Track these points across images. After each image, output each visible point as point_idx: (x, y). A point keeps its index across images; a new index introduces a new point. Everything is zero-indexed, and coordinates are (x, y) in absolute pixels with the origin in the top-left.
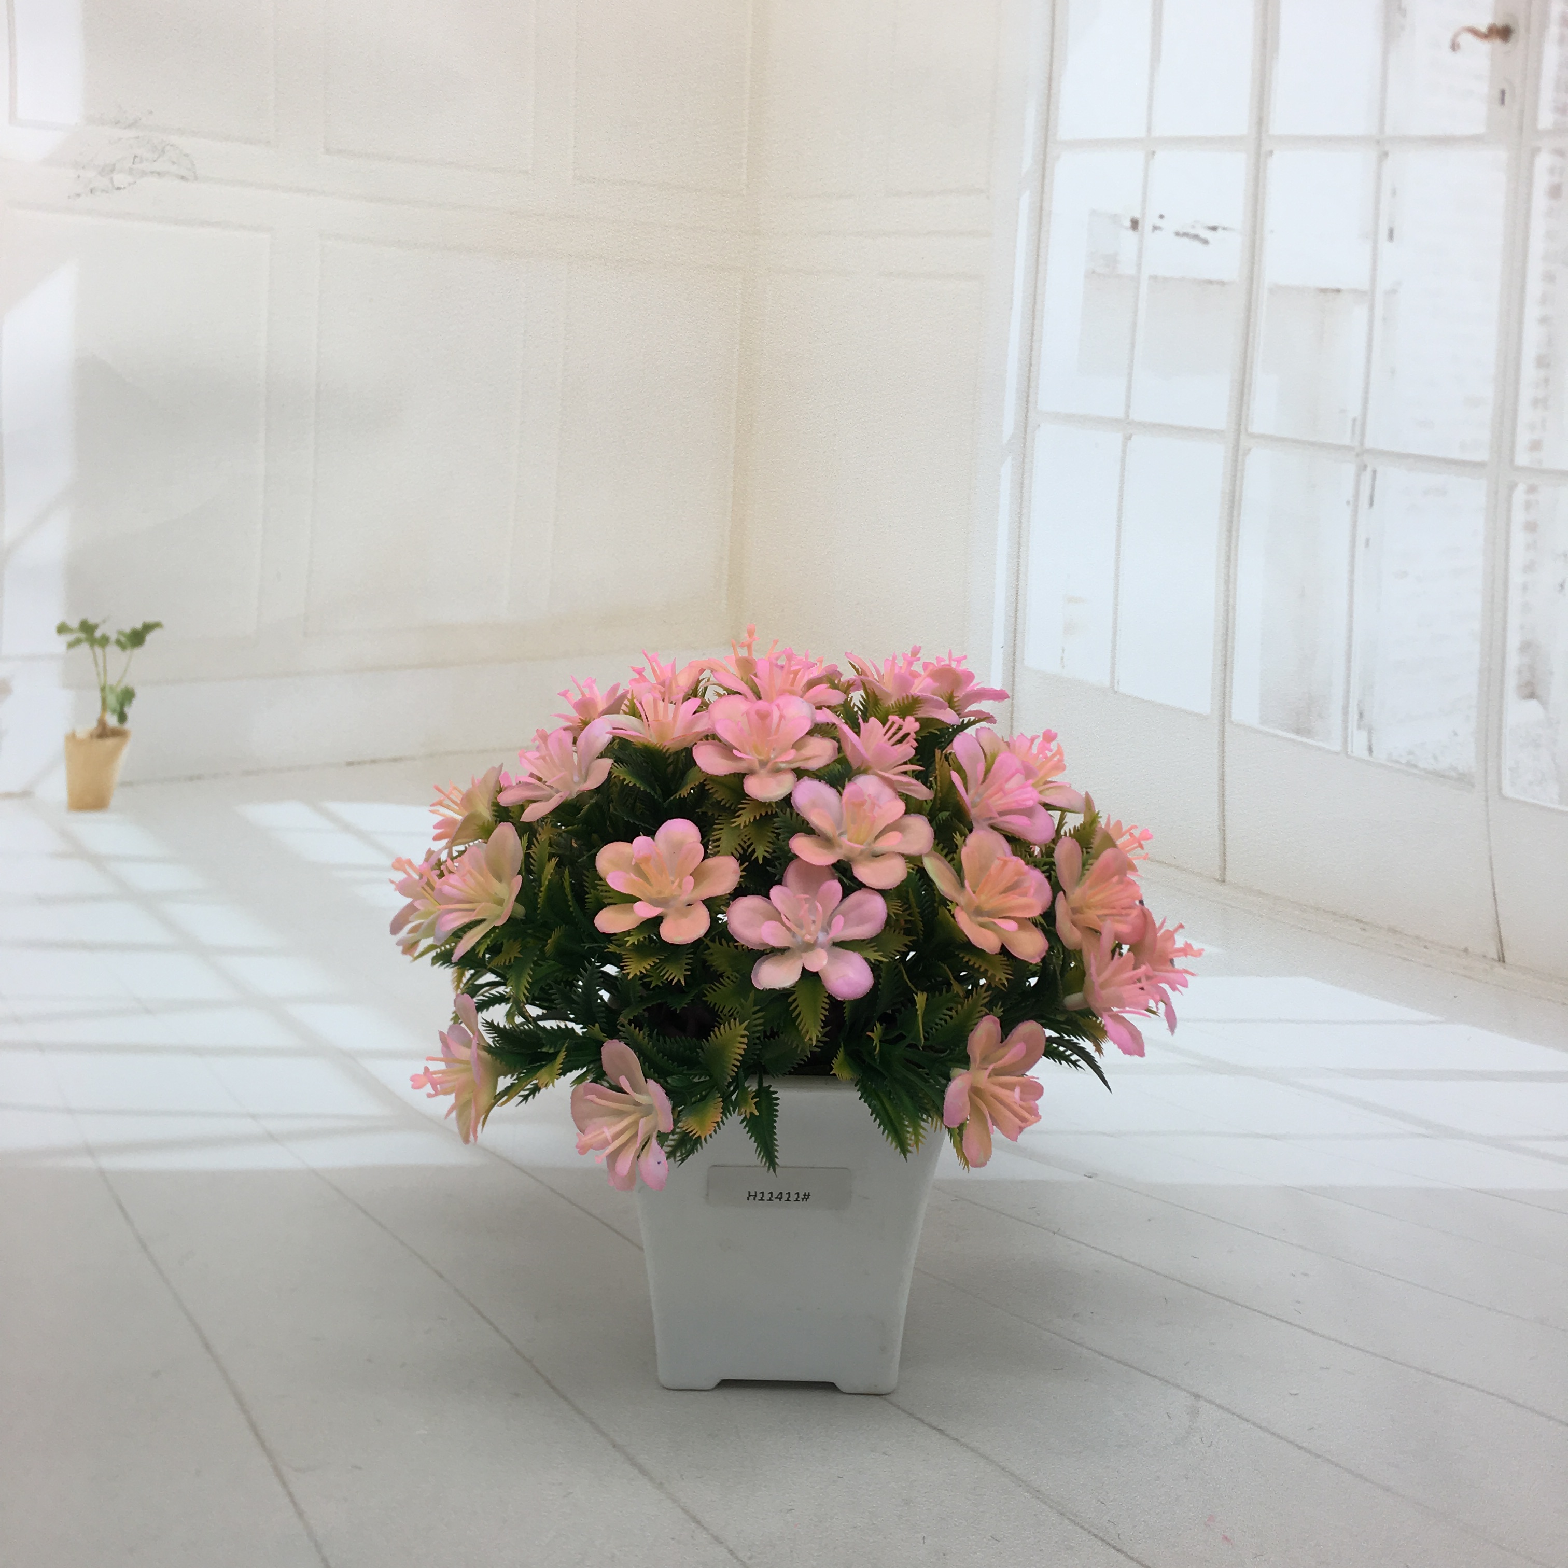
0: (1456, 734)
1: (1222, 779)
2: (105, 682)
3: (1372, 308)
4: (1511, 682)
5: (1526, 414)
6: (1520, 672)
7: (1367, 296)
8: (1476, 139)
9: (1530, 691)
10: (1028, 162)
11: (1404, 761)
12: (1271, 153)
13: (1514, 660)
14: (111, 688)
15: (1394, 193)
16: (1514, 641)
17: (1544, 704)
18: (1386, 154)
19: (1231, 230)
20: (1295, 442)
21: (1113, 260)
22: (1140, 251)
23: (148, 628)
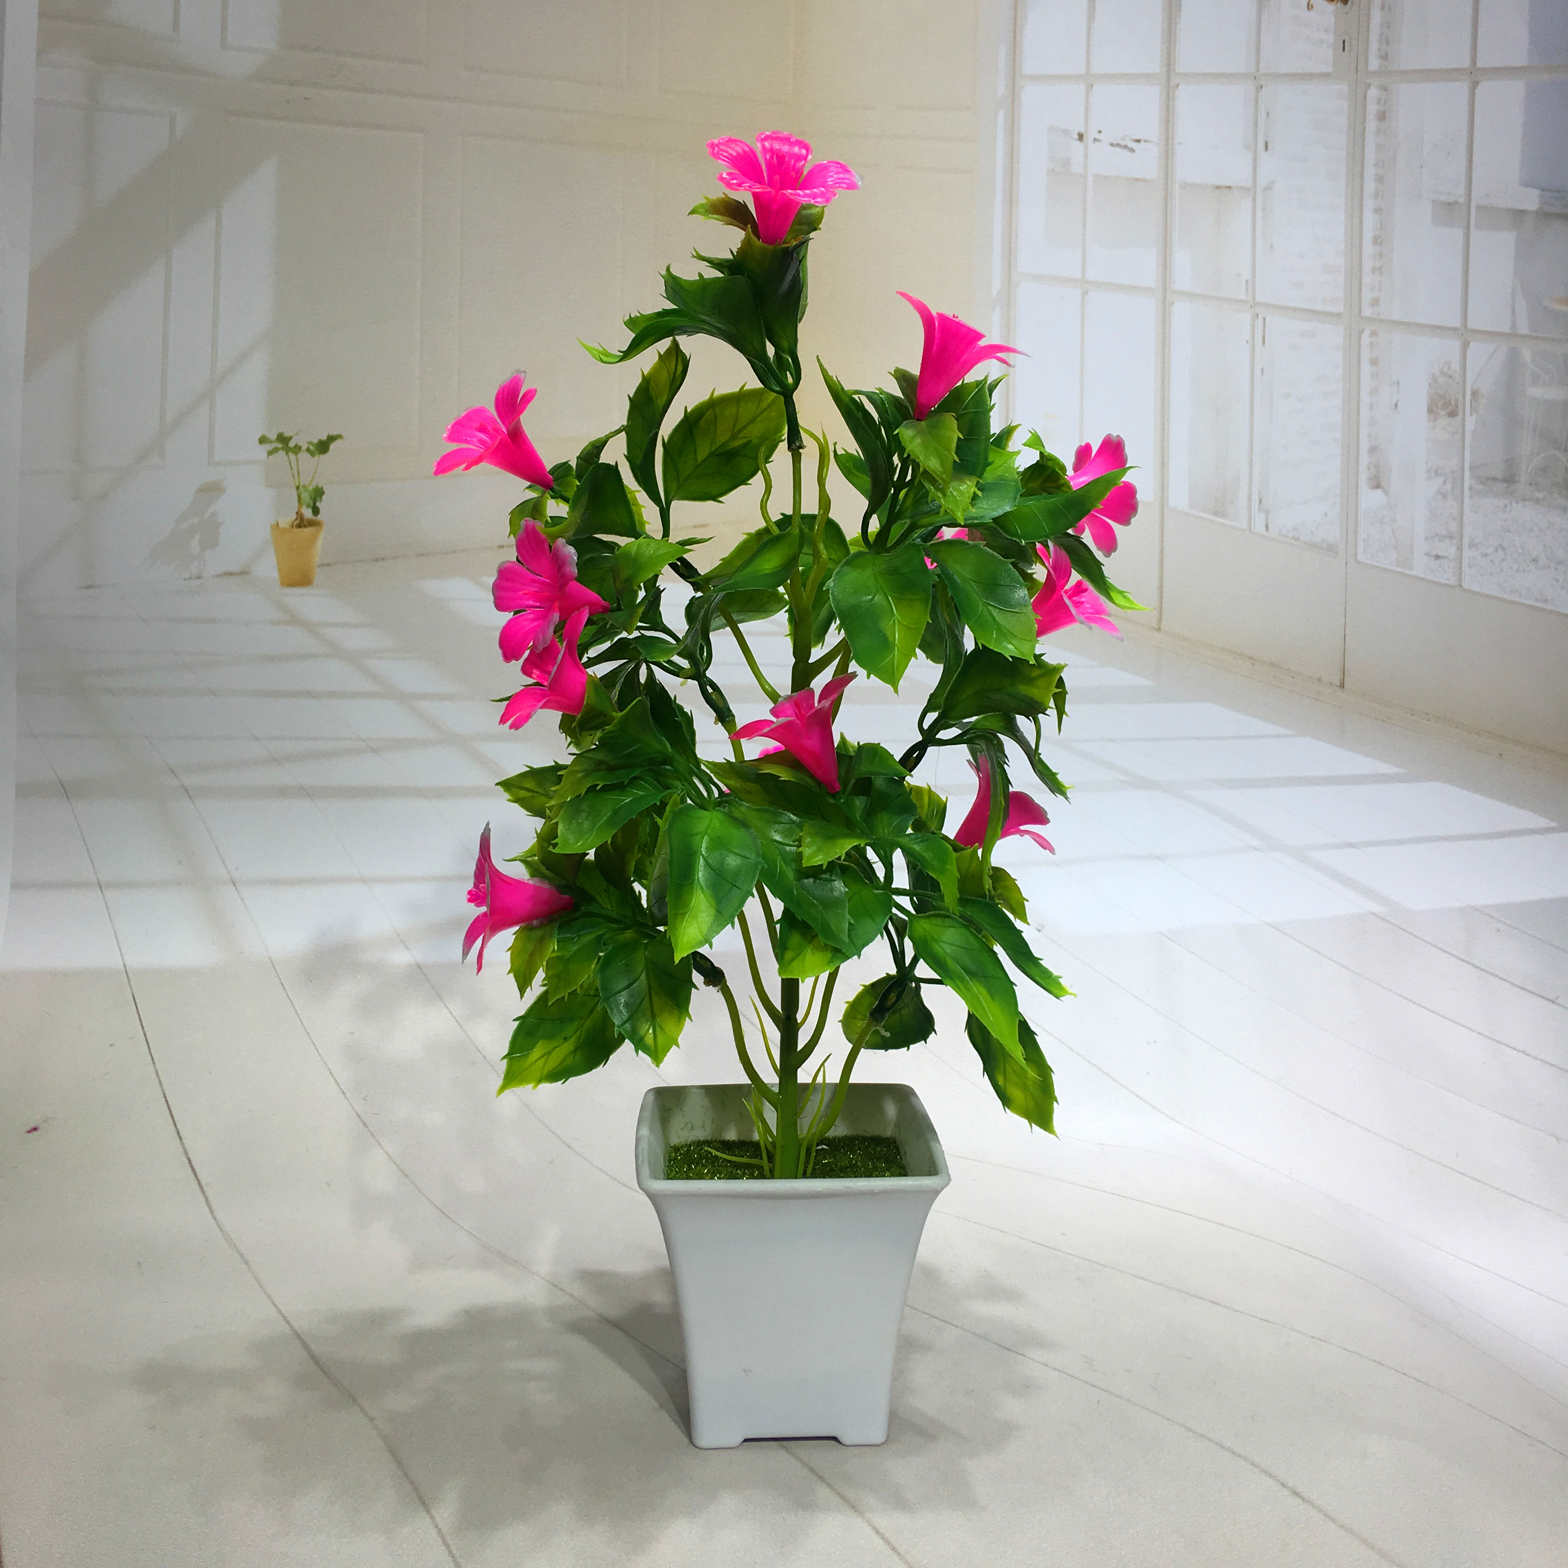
0: (1326, 515)
1: (1162, 551)
2: (299, 483)
3: (1254, 200)
4: (1364, 476)
5: (1367, 279)
6: (1369, 469)
7: (1250, 191)
8: (1325, 76)
9: (1376, 484)
10: (1001, 89)
11: (1290, 535)
12: (1178, 85)
13: (1364, 459)
14: (304, 486)
15: (1268, 114)
16: (1364, 446)
17: (1386, 492)
18: (1262, 87)
19: (1150, 142)
20: (1206, 297)
21: (1066, 162)
22: (1086, 156)
23: (332, 439)
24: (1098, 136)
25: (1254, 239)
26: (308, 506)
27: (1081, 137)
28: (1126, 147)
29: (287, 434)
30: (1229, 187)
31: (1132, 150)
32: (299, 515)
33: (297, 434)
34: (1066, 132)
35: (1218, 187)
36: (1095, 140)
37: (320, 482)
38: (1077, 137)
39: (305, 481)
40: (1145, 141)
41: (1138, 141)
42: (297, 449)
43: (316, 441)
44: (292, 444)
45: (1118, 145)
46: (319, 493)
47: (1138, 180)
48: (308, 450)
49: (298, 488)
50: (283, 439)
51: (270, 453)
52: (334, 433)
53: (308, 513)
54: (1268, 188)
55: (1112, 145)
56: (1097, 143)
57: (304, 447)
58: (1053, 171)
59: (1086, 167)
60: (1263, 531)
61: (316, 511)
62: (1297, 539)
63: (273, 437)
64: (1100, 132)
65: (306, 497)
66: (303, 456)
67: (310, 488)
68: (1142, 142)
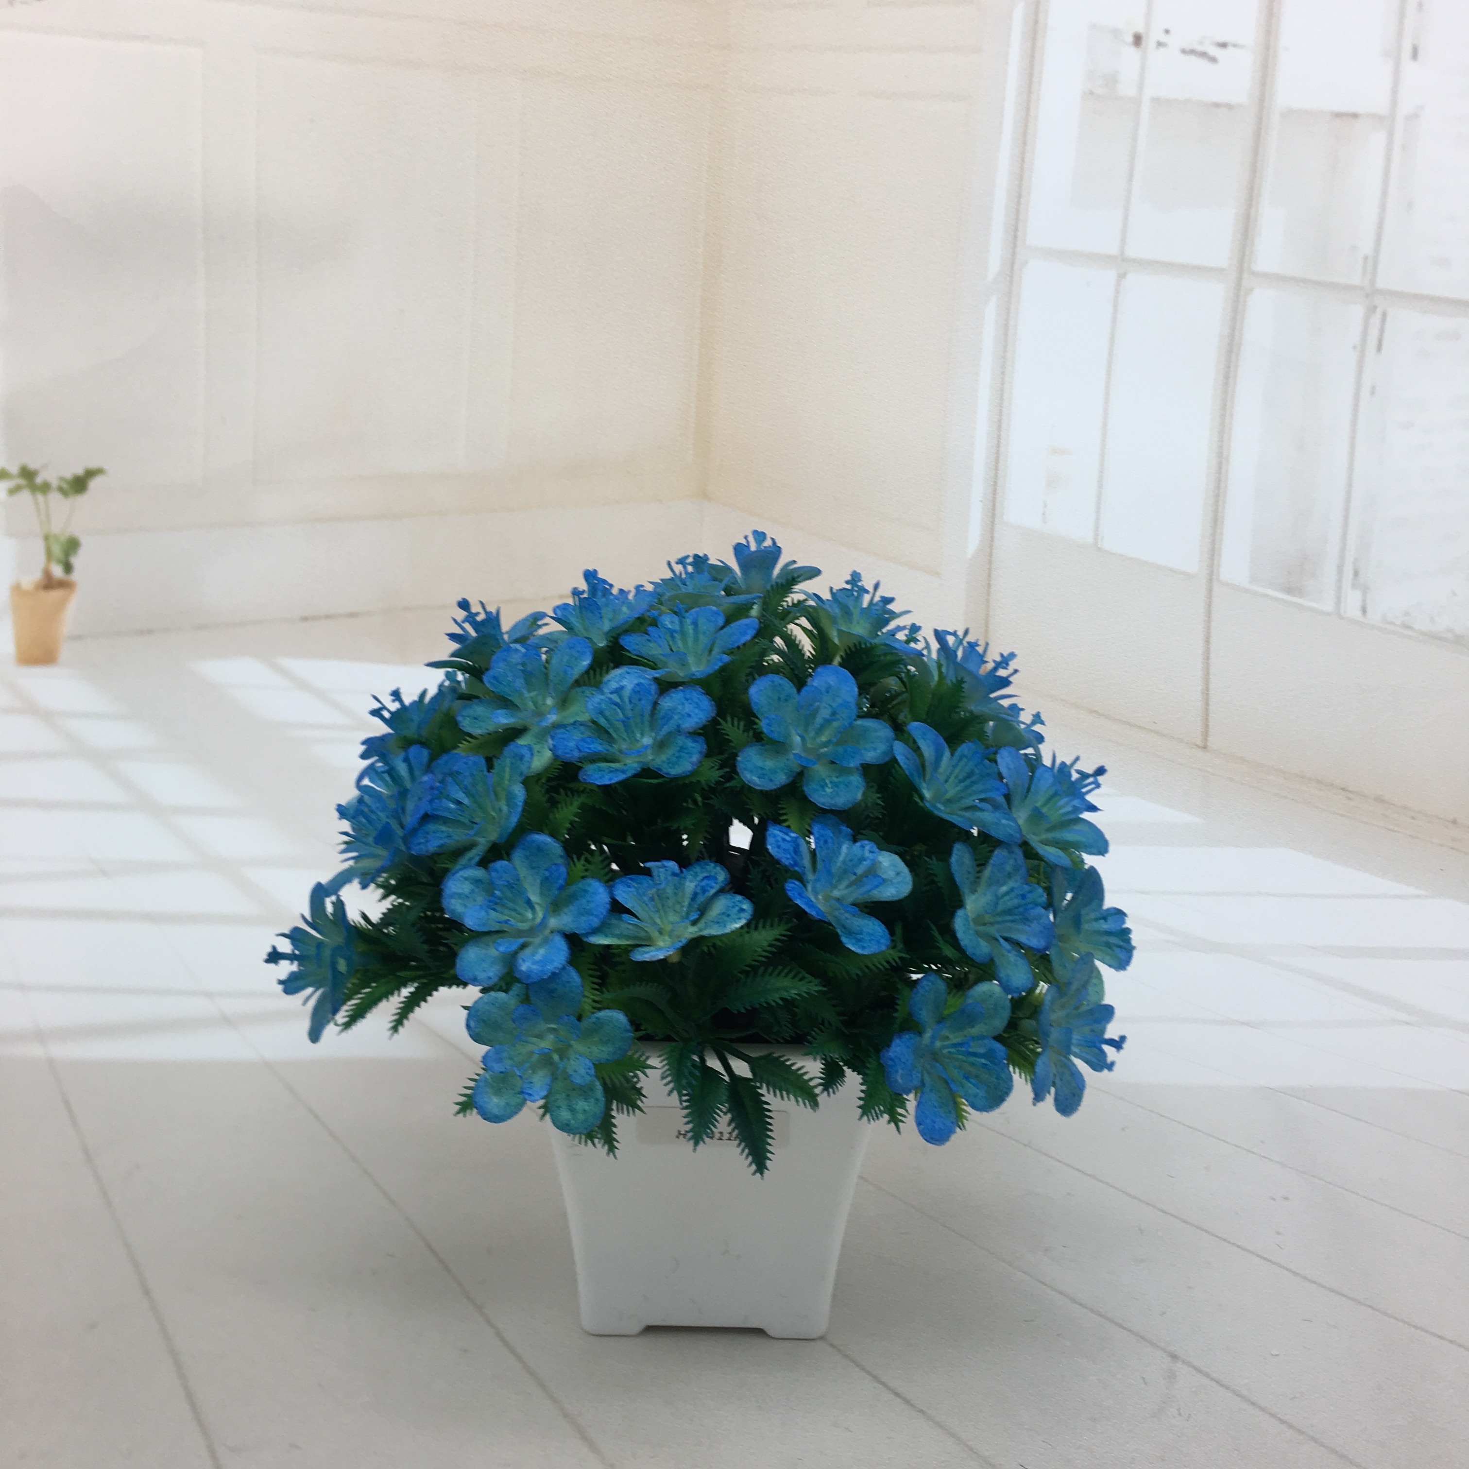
1: (1207, 641)
2: (48, 530)
3: (1391, 135)
7: (1386, 121)
11: (1398, 622)
14: (54, 535)
15: (1420, 7)
19: (1242, 47)
20: (1304, 281)
21: (1111, 80)
22: (1143, 69)
23: (91, 474)
24: (1163, 38)
25: (1385, 193)
26: (59, 561)
27: (1138, 40)
28: (1204, 55)
29: (32, 465)
30: (1355, 116)
31: (1213, 60)
32: (47, 574)
33: (45, 466)
34: (1116, 33)
35: (1339, 115)
36: (1160, 44)
37: (75, 530)
38: (1130, 39)
39: (56, 527)
40: (1235, 46)
41: (1223, 45)
42: (45, 488)
43: (68, 474)
44: (39, 480)
45: (1192, 52)
46: (72, 545)
47: (1217, 105)
48: (61, 489)
49: (47, 538)
50: (28, 474)
51: (12, 492)
52: (93, 465)
53: (57, 571)
54: (1414, 117)
55: (1184, 51)
56: (1162, 50)
57: (55, 483)
58: (1091, 93)
59: (1141, 86)
60: (1358, 615)
61: (68, 568)
62: (1409, 628)
63: (14, 469)
64: (1167, 32)
65: (57, 550)
66: (55, 498)
67: (63, 539)
68: (1230, 50)
